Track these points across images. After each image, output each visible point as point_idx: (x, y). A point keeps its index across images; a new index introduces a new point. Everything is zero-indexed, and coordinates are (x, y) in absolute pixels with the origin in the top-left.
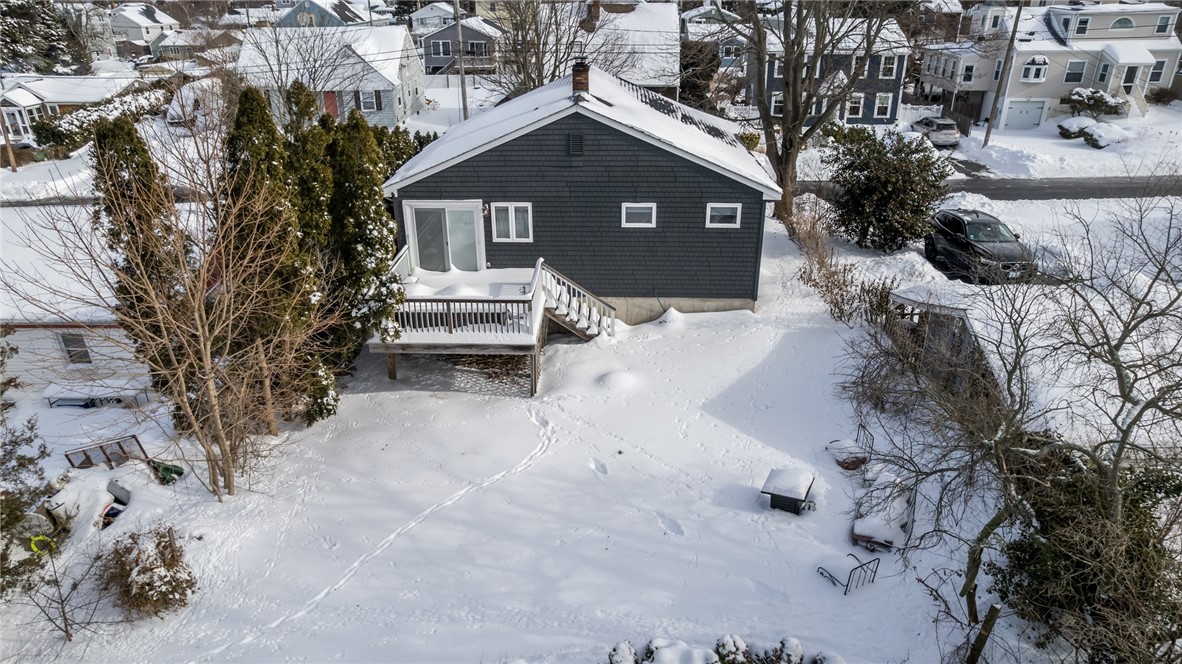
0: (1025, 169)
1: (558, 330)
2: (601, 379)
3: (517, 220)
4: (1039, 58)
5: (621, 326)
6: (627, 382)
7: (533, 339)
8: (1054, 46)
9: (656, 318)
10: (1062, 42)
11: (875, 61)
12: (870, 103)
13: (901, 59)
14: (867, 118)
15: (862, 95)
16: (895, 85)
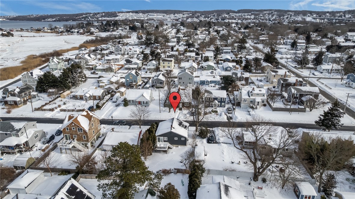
0: (236, 120)
1: (169, 148)
2: (172, 153)
3: (166, 139)
4: (246, 99)
5: (175, 147)
6: (174, 153)
7: (167, 150)
8: (248, 97)
9: (178, 147)
10: (249, 97)
11: (221, 98)
12: (221, 104)
13: (225, 98)
14: (221, 106)
15: (220, 103)
16: (225, 102)
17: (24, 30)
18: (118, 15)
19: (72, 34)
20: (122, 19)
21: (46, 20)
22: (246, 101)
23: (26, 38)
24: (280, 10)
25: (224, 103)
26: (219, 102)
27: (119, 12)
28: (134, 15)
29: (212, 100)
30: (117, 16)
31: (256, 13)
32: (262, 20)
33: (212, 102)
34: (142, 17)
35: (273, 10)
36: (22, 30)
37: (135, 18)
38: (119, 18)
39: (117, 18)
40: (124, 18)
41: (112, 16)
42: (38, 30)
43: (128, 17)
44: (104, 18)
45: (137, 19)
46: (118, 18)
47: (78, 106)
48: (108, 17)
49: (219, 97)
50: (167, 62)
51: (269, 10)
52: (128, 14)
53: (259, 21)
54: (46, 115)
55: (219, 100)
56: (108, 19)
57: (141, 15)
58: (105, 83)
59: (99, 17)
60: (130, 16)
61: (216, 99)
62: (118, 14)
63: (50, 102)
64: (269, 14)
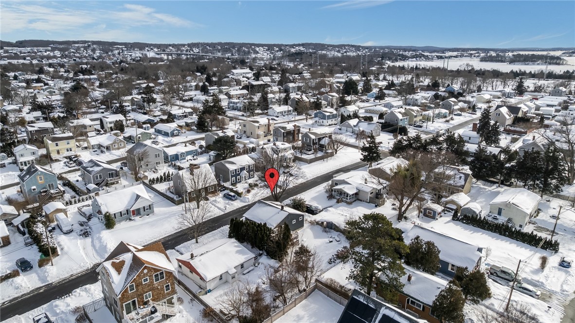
11: (249, 166)
13: (253, 165)
15: (248, 173)
16: (253, 170)
24: (101, 41)
25: (253, 172)
31: (61, 46)
32: (80, 58)
33: (239, 174)
35: (89, 42)
50: (66, 141)
51: (81, 41)
53: (75, 60)
55: (247, 169)
61: (243, 169)
64: (86, 48)
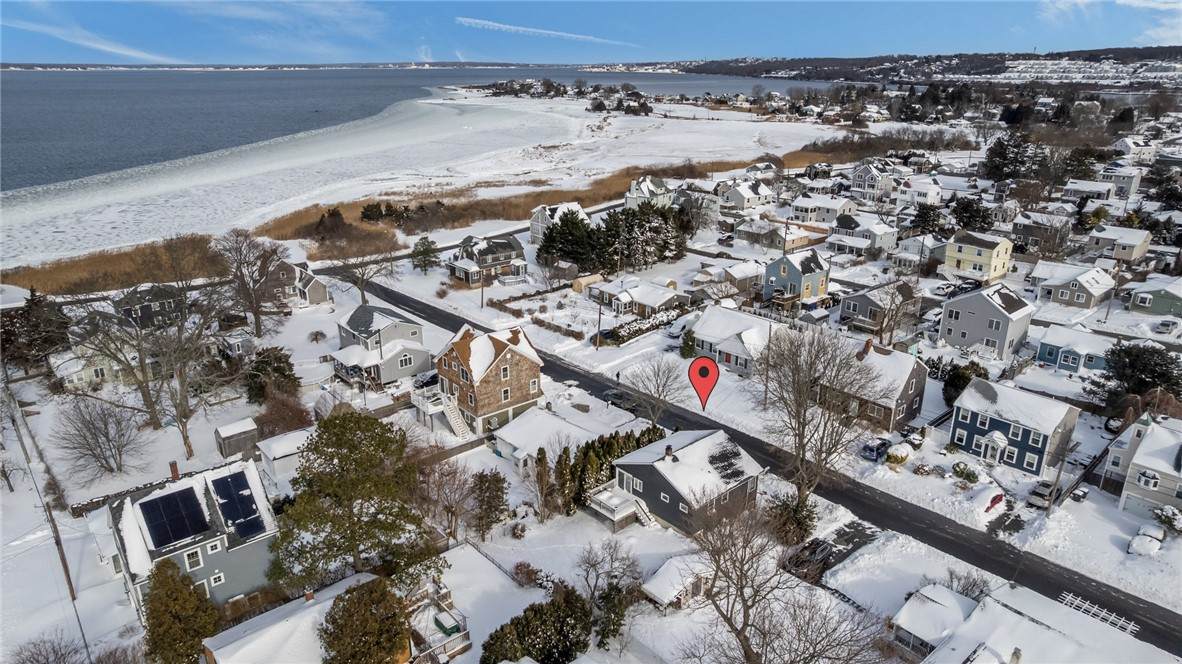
1: (637, 519)
3: (638, 484)
4: (1152, 473)
5: (658, 526)
9: (666, 528)
10: (1178, 467)
11: (1027, 433)
12: (1021, 458)
13: (1046, 438)
14: (1019, 465)
15: (1016, 450)
16: (1040, 452)
17: (688, 100)
18: (1008, 67)
19: (798, 119)
20: (1018, 82)
21: (773, 74)
22: (1147, 483)
23: (675, 120)
25: (1037, 457)
26: (1012, 443)
27: (1017, 57)
28: (1074, 68)
29: (983, 424)
30: (1004, 69)
33: (983, 433)
34: (1110, 75)
36: (683, 99)
37: (1078, 78)
38: (1009, 78)
39: (1003, 75)
40: (1029, 77)
41: (983, 70)
42: (721, 102)
43: (1044, 75)
44: (952, 76)
45: (1084, 81)
46: (1005, 78)
47: (583, 321)
48: (969, 74)
49: (1017, 422)
50: (975, 249)
52: (1051, 62)
54: (495, 321)
55: (1016, 435)
56: (965, 78)
57: (1107, 68)
58: (711, 275)
59: (935, 73)
60: (1055, 71)
61: (1000, 425)
62: (1008, 63)
63: (538, 293)
